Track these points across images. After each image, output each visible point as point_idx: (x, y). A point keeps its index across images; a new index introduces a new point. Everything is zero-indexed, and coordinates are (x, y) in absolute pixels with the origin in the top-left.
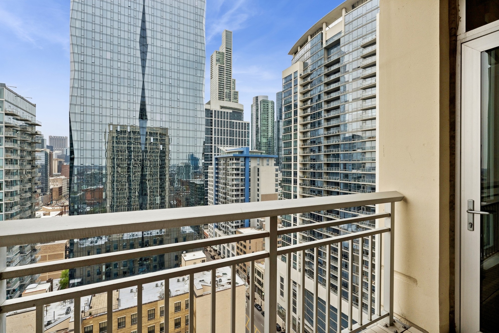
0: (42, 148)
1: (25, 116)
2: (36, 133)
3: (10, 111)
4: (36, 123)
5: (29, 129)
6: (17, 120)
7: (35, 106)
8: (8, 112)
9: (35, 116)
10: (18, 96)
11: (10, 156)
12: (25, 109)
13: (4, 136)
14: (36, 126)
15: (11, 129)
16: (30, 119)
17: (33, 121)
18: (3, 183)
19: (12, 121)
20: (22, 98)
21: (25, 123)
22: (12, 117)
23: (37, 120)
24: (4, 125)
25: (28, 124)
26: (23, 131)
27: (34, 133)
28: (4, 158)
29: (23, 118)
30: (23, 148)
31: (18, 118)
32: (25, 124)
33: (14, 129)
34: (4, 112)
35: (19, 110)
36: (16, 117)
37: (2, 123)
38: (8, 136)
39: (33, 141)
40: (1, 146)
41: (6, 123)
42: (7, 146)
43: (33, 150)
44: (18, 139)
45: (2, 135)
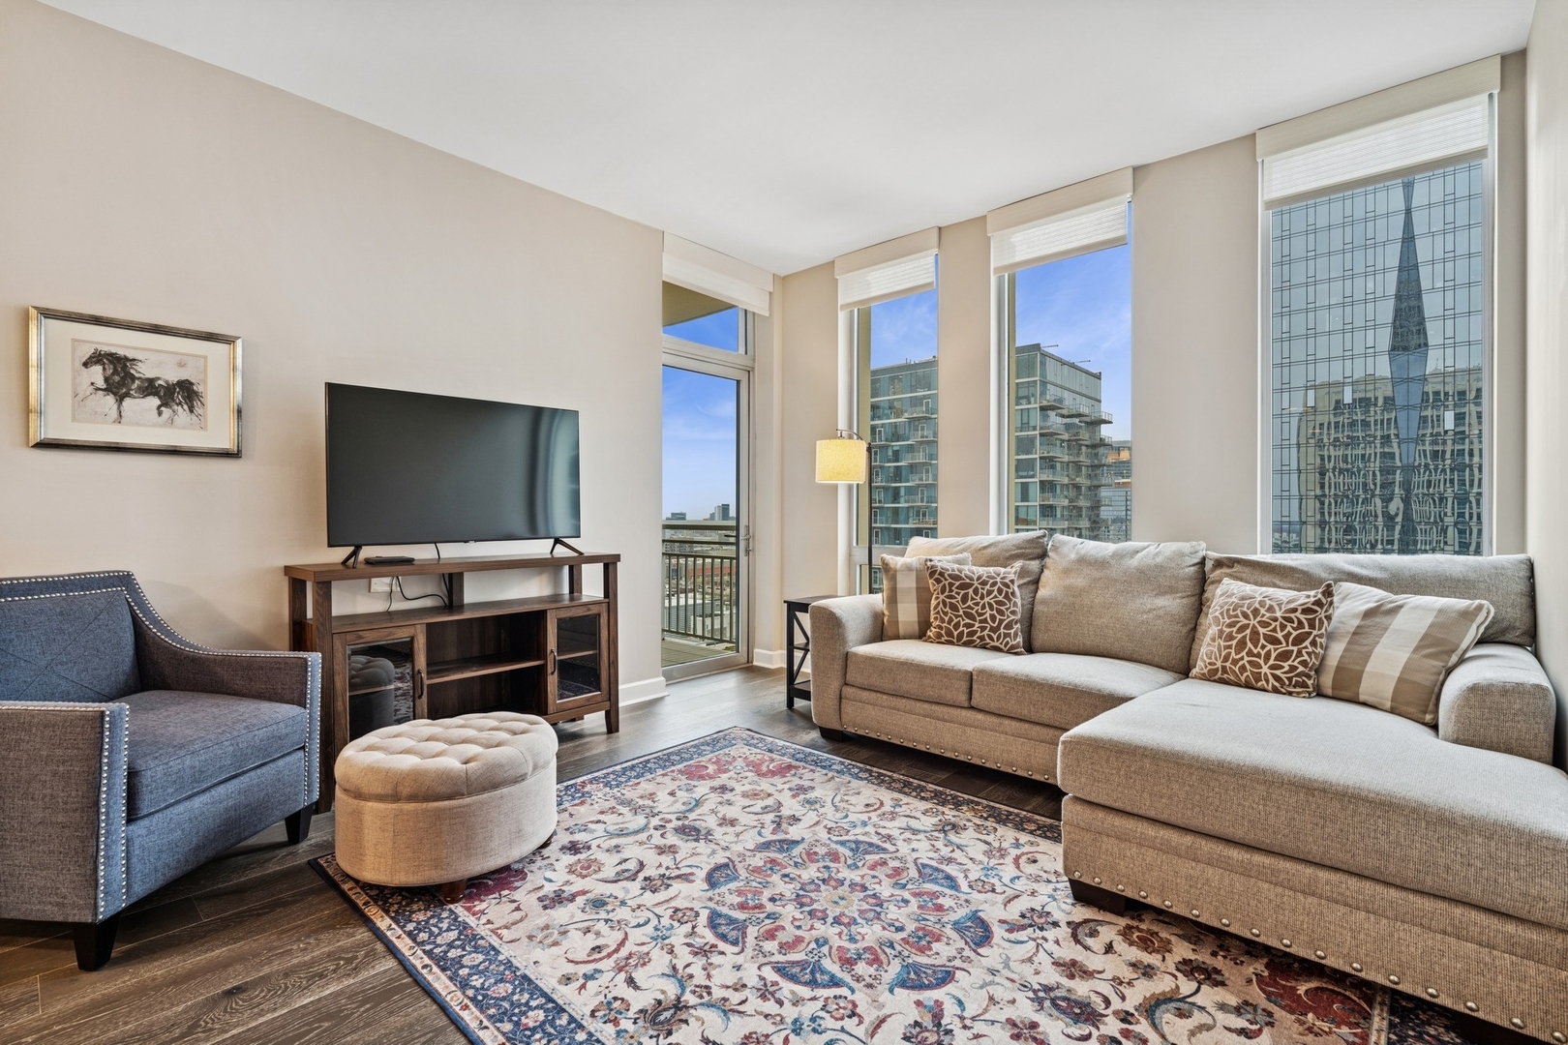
1: (1078, 406)
2: (1102, 443)
3: (1049, 401)
4: (1104, 418)
5: (1087, 434)
6: (1063, 416)
7: (1098, 377)
8: (1045, 404)
9: (1100, 401)
10: (1063, 363)
11: (1048, 500)
12: (1078, 390)
13: (1037, 456)
14: (1102, 426)
15: (1052, 439)
16: (1084, 410)
17: (1096, 415)
19: (1052, 421)
20: (1073, 366)
21: (1078, 422)
22: (1052, 414)
23: (1105, 411)
24: (1037, 432)
25: (1086, 423)
26: (1075, 442)
27: (1098, 442)
29: (1074, 412)
30: (1075, 480)
31: (1065, 412)
32: (1078, 425)
33: (1056, 439)
34: (1038, 406)
35: (1066, 394)
36: (1060, 411)
37: (1035, 428)
38: (1046, 455)
39: (1096, 462)
40: (1033, 477)
41: (1041, 428)
42: (1044, 478)
43: (1096, 483)
44: (1064, 460)
45: (1036, 453)
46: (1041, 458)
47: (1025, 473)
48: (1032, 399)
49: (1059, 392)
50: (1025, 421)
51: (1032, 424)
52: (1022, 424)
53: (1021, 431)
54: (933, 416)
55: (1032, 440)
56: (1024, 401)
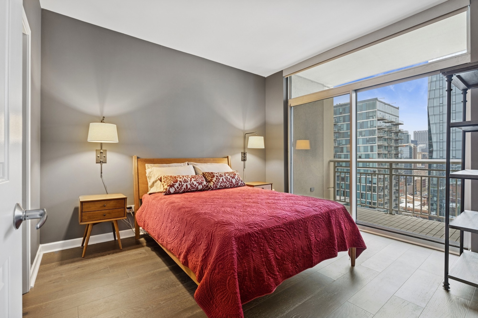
0: (407, 143)
1: (391, 119)
2: (400, 131)
3: (380, 117)
4: (399, 123)
5: (394, 129)
6: (385, 122)
7: (398, 108)
8: (379, 118)
9: (398, 117)
10: (386, 104)
11: (381, 151)
12: (391, 113)
13: (377, 136)
14: (399, 125)
15: (382, 130)
16: (393, 120)
17: (397, 122)
18: (376, 171)
19: (381, 124)
20: (389, 105)
21: (391, 124)
22: (382, 122)
23: (400, 120)
24: (377, 128)
25: (394, 125)
26: (390, 131)
27: (398, 131)
28: (377, 153)
29: (390, 121)
30: (390, 144)
31: (386, 121)
32: (391, 125)
33: (383, 131)
34: (377, 119)
35: (387, 114)
36: (385, 121)
37: (375, 127)
38: (380, 136)
39: (397, 138)
40: (375, 143)
41: (378, 127)
42: (379, 144)
43: (397, 145)
44: (386, 138)
45: (376, 135)
46: (378, 137)
47: (372, 142)
48: (375, 117)
49: (384, 114)
50: (372, 124)
51: (374, 125)
52: (371, 125)
53: (370, 128)
54: (337, 124)
55: (374, 131)
56: (371, 118)
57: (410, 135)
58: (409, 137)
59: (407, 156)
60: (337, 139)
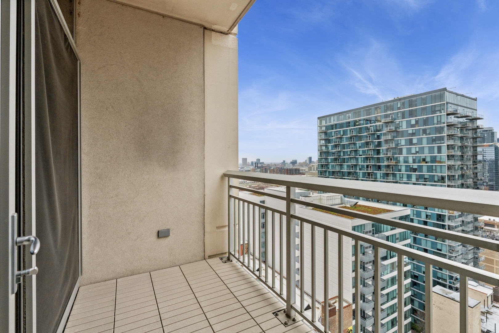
0: (492, 142)
1: (465, 113)
2: (478, 127)
3: (451, 111)
4: (479, 117)
5: (470, 125)
6: (458, 117)
7: (476, 100)
8: (449, 112)
9: (476, 110)
10: (457, 95)
11: (451, 152)
12: (465, 106)
13: (446, 135)
14: (478, 120)
15: (452, 127)
16: (470, 114)
17: (475, 116)
18: (446, 177)
19: (453, 119)
20: (463, 96)
21: (466, 119)
22: (452, 116)
23: (478, 114)
24: (446, 125)
25: (470, 120)
26: (463, 128)
27: (476, 127)
28: (446, 154)
29: (464, 115)
30: (464, 144)
31: (459, 115)
32: (466, 121)
33: (455, 127)
34: (445, 113)
35: (459, 108)
36: (457, 115)
37: (444, 123)
38: (450, 134)
39: (475, 136)
40: (443, 143)
41: (447, 123)
42: (449, 143)
43: (475, 145)
44: (459, 136)
45: (445, 133)
46: (447, 135)
47: (439, 142)
48: (443, 111)
49: (456, 107)
50: (439, 120)
51: (443, 121)
52: (437, 121)
53: (437, 125)
54: (395, 121)
55: (442, 128)
56: (438, 112)
57: (496, 132)
58: (495, 135)
59: (491, 158)
60: (395, 139)
